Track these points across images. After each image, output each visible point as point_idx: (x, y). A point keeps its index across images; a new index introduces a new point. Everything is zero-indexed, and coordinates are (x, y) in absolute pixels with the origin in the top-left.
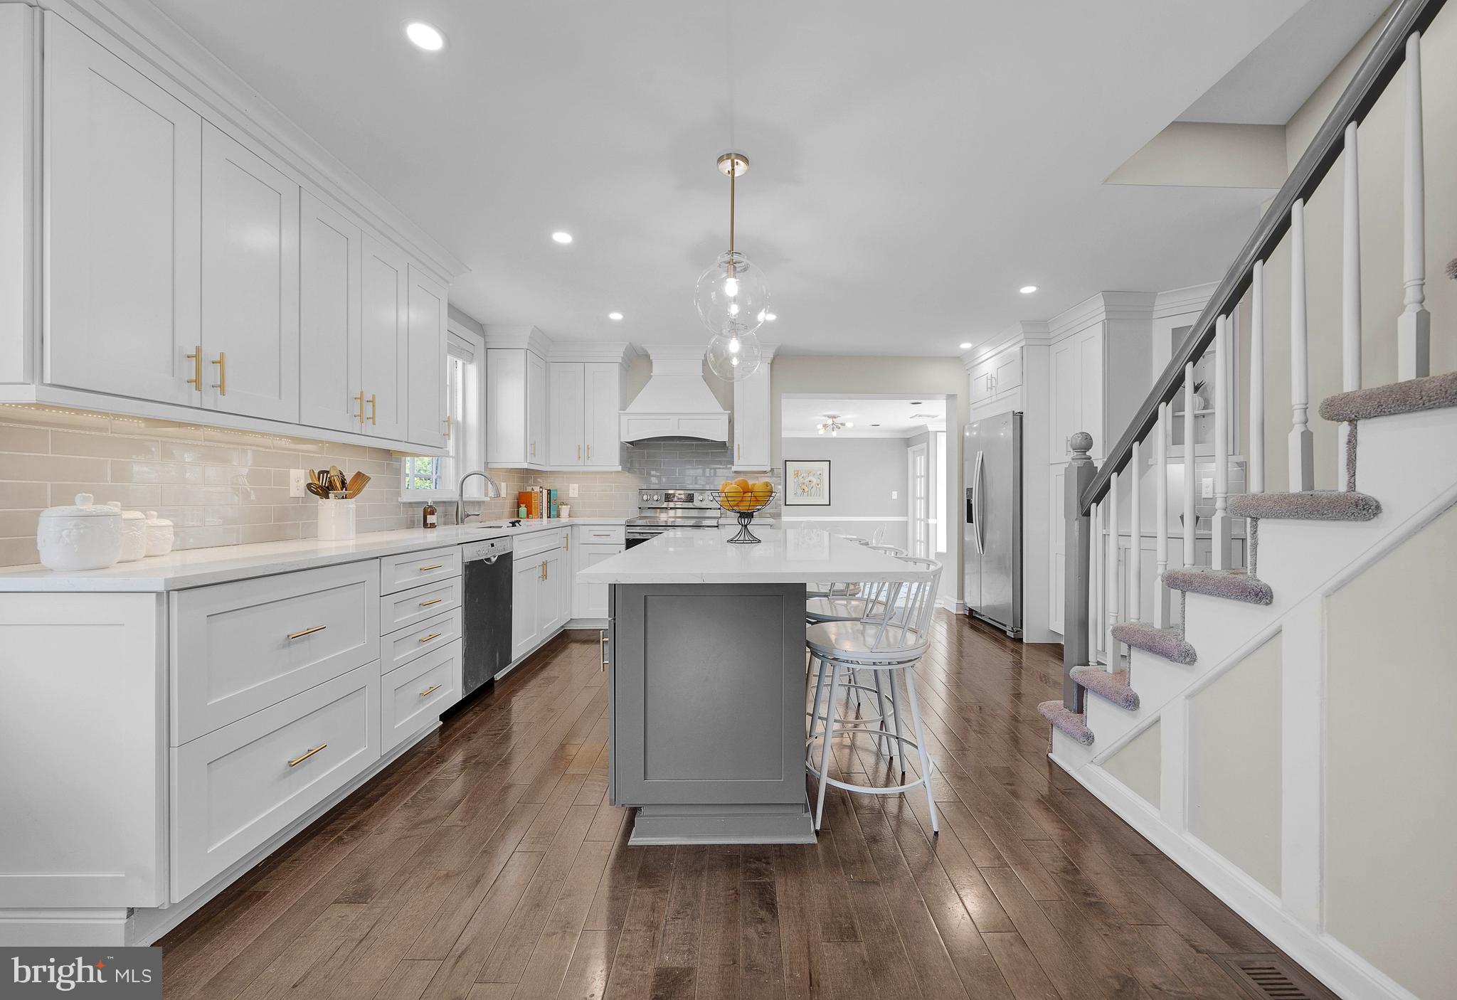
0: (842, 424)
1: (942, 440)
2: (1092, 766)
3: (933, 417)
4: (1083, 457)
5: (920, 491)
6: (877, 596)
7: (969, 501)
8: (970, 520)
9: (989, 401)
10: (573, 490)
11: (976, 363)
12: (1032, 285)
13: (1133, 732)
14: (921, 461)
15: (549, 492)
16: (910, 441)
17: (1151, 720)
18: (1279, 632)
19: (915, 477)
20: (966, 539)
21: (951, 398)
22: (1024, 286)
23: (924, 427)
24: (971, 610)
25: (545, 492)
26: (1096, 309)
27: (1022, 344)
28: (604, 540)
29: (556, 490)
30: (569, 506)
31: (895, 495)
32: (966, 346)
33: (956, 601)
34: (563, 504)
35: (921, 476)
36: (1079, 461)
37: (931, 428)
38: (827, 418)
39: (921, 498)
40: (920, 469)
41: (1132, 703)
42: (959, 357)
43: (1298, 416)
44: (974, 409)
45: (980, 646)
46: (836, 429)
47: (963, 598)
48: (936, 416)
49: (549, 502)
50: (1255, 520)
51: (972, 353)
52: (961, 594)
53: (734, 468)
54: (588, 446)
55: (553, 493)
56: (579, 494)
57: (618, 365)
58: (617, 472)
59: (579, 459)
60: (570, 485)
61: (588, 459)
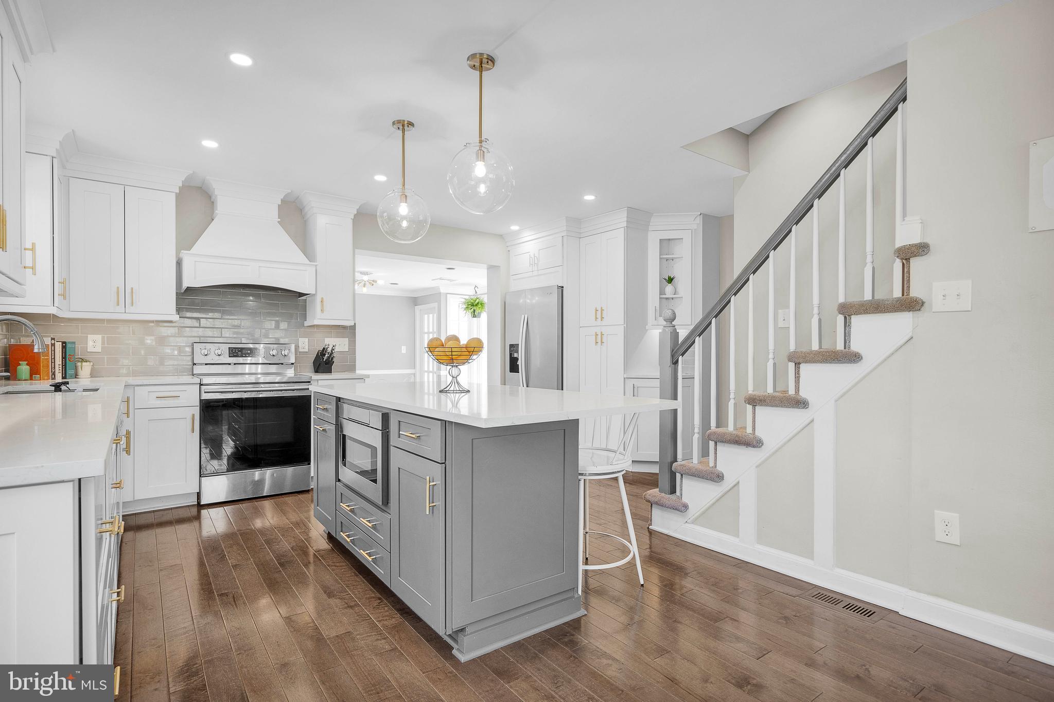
2: (687, 524)
3: (451, 281)
4: (671, 325)
8: (516, 371)
9: (531, 274)
10: (94, 343)
11: (519, 242)
12: (592, 195)
13: (720, 495)
14: (429, 318)
15: (64, 345)
16: (420, 300)
17: (734, 483)
18: (812, 421)
19: (422, 333)
21: (492, 268)
22: (587, 195)
23: (435, 288)
25: (58, 345)
26: (621, 219)
27: (563, 235)
28: (170, 403)
29: (74, 343)
30: (92, 364)
31: (404, 350)
32: (515, 228)
34: (83, 360)
36: (669, 328)
37: (443, 290)
40: (429, 326)
41: (718, 478)
42: (502, 235)
43: (816, 311)
44: (514, 280)
48: (453, 280)
49: (64, 358)
50: (797, 365)
51: (515, 234)
53: (316, 322)
54: (132, 289)
55: (68, 346)
56: (102, 348)
57: (174, 194)
58: (171, 322)
59: (118, 304)
60: (89, 336)
61: (132, 304)
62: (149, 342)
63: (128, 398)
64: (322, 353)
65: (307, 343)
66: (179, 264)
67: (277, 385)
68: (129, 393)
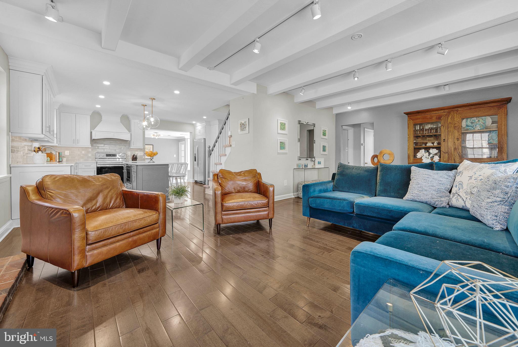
0: (159, 135)
1: (189, 140)
4: (209, 149)
5: (183, 154)
6: (183, 172)
7: (195, 156)
8: (195, 161)
9: (199, 135)
10: (67, 153)
11: (196, 126)
14: (183, 146)
15: (59, 153)
16: (179, 140)
19: (181, 151)
20: (195, 166)
21: (191, 133)
22: (204, 117)
23: (184, 137)
24: (196, 181)
25: (58, 153)
27: (205, 125)
28: (88, 167)
29: (61, 153)
30: (66, 158)
31: (175, 156)
32: (194, 122)
33: (192, 179)
34: (64, 157)
35: (183, 151)
37: (186, 137)
38: (154, 133)
39: (183, 157)
40: (183, 148)
42: (192, 124)
44: (196, 136)
45: (197, 187)
46: (157, 136)
47: (194, 179)
48: (187, 135)
49: (59, 156)
51: (195, 124)
52: (194, 178)
53: (131, 148)
54: (78, 139)
55: (60, 153)
56: (69, 154)
57: (90, 116)
58: (89, 147)
59: (74, 143)
60: (66, 151)
61: (78, 143)
62: (83, 153)
63: (77, 166)
64: (134, 156)
65: (130, 153)
66: (91, 133)
67: (121, 163)
68: (77, 164)
